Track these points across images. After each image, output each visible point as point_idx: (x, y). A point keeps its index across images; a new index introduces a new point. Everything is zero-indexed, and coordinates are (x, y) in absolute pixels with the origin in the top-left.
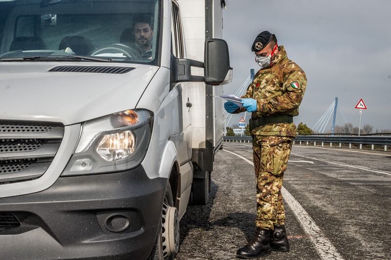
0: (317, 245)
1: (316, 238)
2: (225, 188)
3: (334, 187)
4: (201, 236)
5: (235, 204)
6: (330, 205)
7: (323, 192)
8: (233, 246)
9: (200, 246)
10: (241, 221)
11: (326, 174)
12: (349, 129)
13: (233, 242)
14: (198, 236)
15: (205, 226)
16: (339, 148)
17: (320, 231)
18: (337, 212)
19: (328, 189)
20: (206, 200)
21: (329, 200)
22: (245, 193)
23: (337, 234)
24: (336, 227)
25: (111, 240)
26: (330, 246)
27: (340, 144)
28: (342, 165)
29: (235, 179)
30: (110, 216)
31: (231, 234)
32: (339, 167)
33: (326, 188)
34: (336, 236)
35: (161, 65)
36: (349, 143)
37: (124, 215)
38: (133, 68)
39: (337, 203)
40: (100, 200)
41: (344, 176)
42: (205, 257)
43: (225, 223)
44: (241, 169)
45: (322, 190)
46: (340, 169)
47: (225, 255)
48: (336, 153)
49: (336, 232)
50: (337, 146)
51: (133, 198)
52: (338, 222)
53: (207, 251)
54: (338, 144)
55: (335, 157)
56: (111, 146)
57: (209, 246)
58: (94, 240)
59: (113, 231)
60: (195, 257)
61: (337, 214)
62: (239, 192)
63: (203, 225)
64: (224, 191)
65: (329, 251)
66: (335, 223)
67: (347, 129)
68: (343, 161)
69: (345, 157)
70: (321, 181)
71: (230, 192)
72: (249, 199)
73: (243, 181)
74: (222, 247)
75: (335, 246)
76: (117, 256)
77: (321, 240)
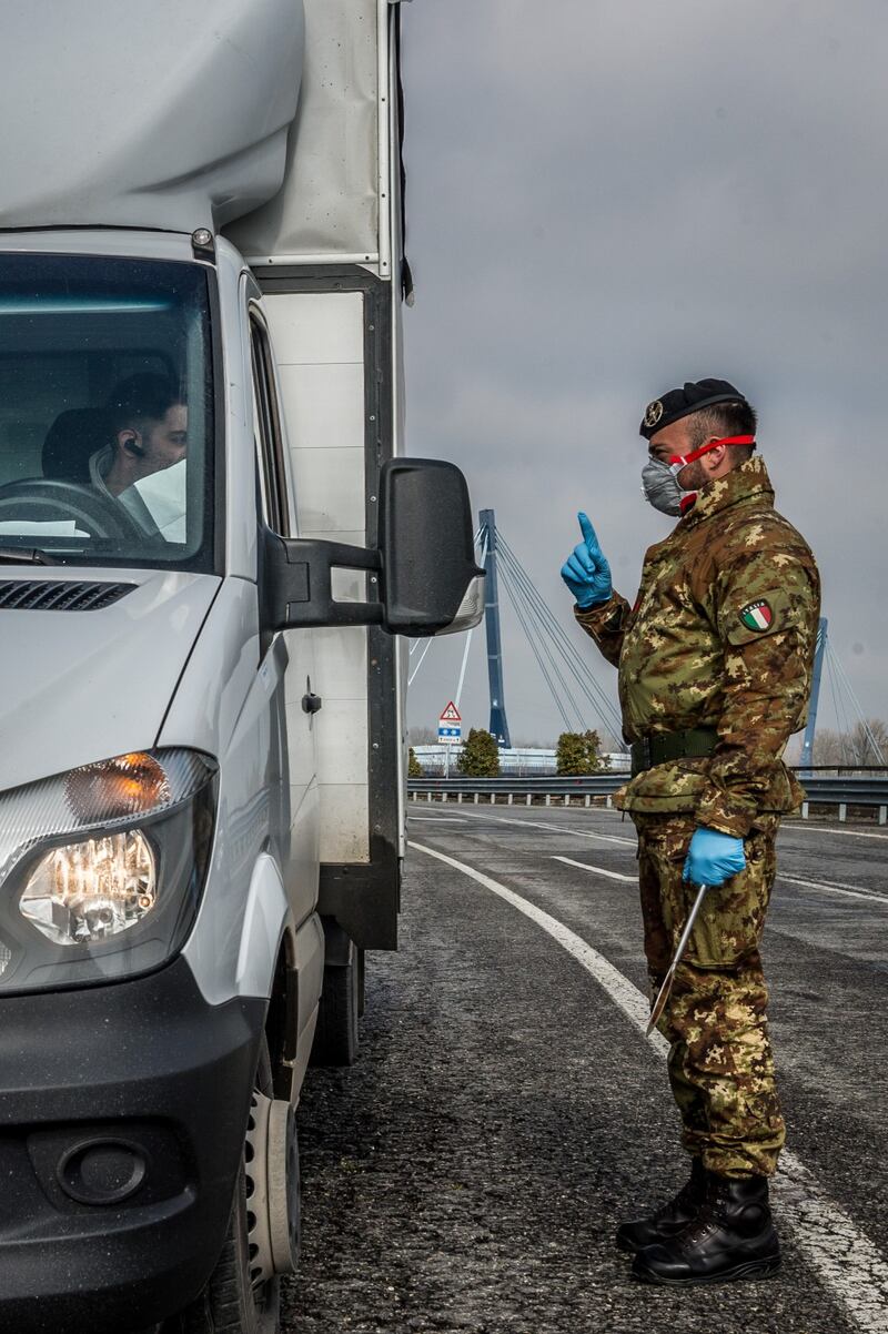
0: (801, 1233)
1: (796, 1202)
2: (411, 996)
3: (837, 992)
4: (352, 1193)
5: (461, 1061)
6: (829, 1068)
7: (797, 1012)
8: (482, 1232)
9: (356, 1234)
10: (495, 1132)
11: (797, 935)
12: (874, 743)
13: (478, 1219)
14: (340, 1193)
15: (359, 1150)
16: (837, 824)
17: (806, 1174)
18: (861, 1095)
19: (814, 999)
20: (351, 1048)
21: (825, 1044)
22: (495, 1018)
23: (874, 1185)
24: (867, 1158)
25: (82, 1235)
26: (854, 1234)
27: (843, 809)
28: (856, 895)
29: (446, 955)
30: (75, 1148)
31: (466, 1186)
32: (845, 906)
33: (808, 997)
34: (872, 1194)
35: (229, 572)
36: (878, 806)
37: (129, 1142)
38: (130, 588)
39: (857, 1057)
40: (41, 1088)
41: (869, 943)
42: (381, 1279)
43: (434, 1140)
44: (460, 916)
45: (789, 1002)
46: (852, 916)
47: (454, 1268)
48: (828, 846)
49: (868, 1177)
50: (830, 817)
51: (160, 1079)
52: (871, 1136)
53: (387, 1254)
54: (832, 808)
55: (824, 863)
56: (66, 885)
57: (391, 1234)
58: (24, 1237)
59: (86, 1199)
60: (345, 1276)
61: (861, 1105)
62: (469, 1010)
63: (354, 1148)
64: (410, 1008)
65: (850, 1257)
66: (861, 1140)
67: (863, 743)
68: (859, 879)
69: (867, 864)
70: (783, 964)
71: (433, 1013)
72: (511, 1042)
73: (478, 967)
74: (437, 1237)
75: (872, 1236)
76: (104, 1292)
77: (814, 1209)
